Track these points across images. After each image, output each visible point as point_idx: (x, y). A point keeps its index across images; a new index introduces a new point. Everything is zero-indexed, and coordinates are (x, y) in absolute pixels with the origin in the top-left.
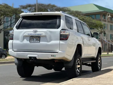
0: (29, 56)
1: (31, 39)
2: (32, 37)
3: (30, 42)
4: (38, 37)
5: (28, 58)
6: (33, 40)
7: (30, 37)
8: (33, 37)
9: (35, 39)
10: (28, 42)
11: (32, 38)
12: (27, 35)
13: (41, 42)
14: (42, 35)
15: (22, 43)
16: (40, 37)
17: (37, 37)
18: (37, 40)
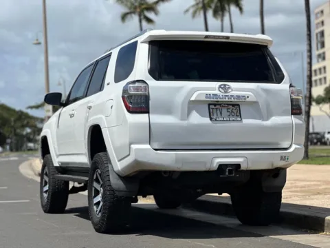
0: (218, 162)
1: (215, 111)
2: (215, 105)
3: (211, 119)
4: (233, 105)
5: (215, 166)
6: (218, 112)
7: (209, 105)
8: (217, 106)
9: (224, 111)
10: (207, 120)
11: (214, 107)
12: (203, 98)
13: (245, 121)
14: (247, 99)
15: (185, 123)
16: (239, 105)
17: (231, 106)
18: (231, 114)
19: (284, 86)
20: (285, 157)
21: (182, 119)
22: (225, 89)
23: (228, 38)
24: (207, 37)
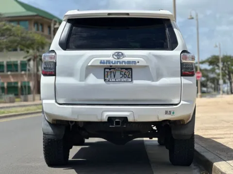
0: (107, 115)
1: (109, 74)
2: (110, 69)
3: (105, 80)
4: (126, 69)
5: (105, 119)
6: (112, 74)
7: (105, 69)
8: (112, 70)
9: (118, 74)
10: (101, 81)
11: (109, 71)
12: (98, 64)
13: (135, 82)
14: (137, 64)
15: (83, 83)
16: (131, 69)
17: (124, 70)
18: (124, 76)
19: (176, 53)
20: (170, 112)
21: (80, 81)
22: (119, 56)
23: (128, 14)
24: (109, 14)
